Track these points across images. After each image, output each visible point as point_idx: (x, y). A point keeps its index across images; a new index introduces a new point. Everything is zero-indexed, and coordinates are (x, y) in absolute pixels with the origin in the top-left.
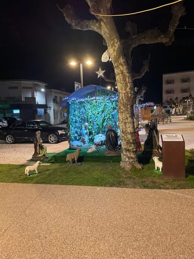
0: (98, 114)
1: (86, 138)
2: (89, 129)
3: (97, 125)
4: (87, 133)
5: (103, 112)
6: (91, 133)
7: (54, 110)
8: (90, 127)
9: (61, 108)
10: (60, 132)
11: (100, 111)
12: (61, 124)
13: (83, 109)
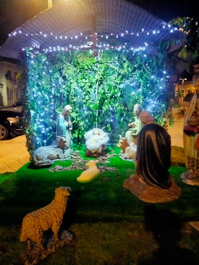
0: (90, 87)
1: (68, 137)
2: (73, 119)
3: (89, 109)
4: (68, 128)
5: (101, 82)
6: (75, 127)
7: (7, 88)
8: (74, 115)
9: (16, 86)
10: (12, 120)
11: (94, 81)
12: (15, 106)
13: (57, 75)
